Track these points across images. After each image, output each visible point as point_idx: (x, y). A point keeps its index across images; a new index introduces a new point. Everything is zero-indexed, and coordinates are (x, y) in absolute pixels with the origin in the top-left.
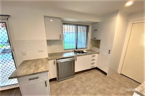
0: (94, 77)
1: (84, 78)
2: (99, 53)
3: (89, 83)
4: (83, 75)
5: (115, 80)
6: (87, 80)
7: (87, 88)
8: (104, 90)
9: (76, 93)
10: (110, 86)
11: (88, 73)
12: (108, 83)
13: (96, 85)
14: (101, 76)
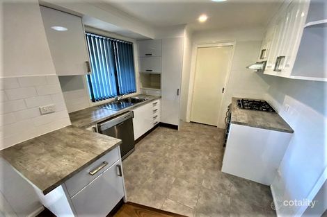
0: (165, 138)
1: (152, 144)
2: (161, 97)
3: (164, 147)
4: (148, 141)
5: (189, 131)
6: (158, 146)
7: (167, 155)
8: (186, 147)
9: (157, 168)
10: (189, 140)
11: (152, 135)
12: (185, 138)
13: (174, 145)
14: (172, 133)
